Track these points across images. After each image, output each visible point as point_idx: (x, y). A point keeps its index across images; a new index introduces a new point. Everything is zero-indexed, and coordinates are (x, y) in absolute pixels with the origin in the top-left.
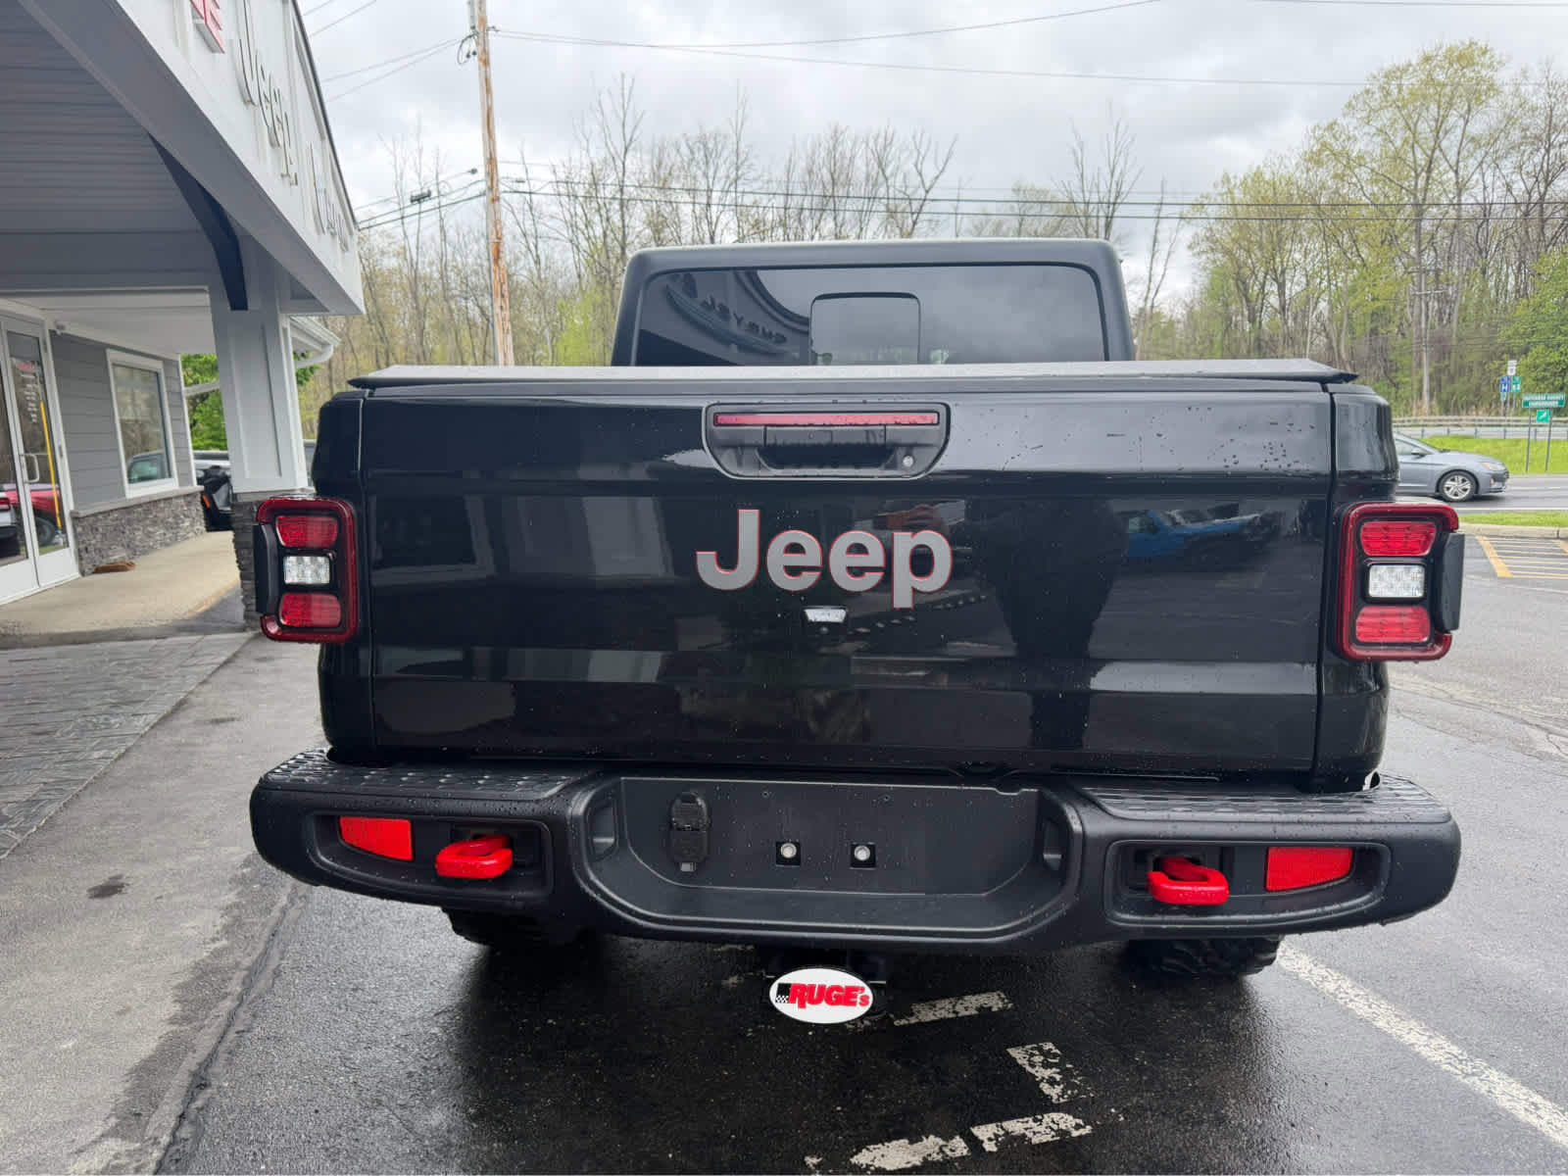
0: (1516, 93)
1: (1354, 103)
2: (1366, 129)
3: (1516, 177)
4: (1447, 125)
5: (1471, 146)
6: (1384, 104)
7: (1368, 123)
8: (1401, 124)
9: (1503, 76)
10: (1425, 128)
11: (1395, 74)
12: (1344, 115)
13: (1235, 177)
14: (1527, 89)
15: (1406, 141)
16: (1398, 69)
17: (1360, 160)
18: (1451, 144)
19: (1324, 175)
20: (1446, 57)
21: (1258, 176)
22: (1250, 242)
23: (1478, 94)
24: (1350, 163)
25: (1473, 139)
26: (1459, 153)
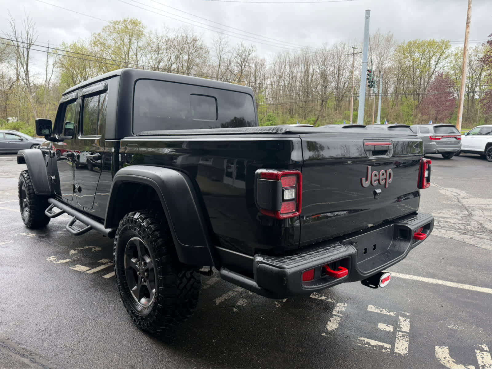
0: (150, 37)
1: (105, 28)
2: (110, 38)
3: (151, 60)
4: (132, 42)
5: (139, 49)
6: (114, 31)
7: (110, 36)
8: (119, 39)
9: (146, 31)
10: (126, 41)
11: (116, 23)
12: (103, 32)
13: (67, 44)
14: (152, 36)
15: (121, 43)
16: (117, 21)
17: (109, 47)
18: (134, 47)
19: (97, 49)
20: (130, 22)
21: (75, 45)
22: (75, 66)
23: (139, 35)
24: (105, 47)
25: (139, 47)
26: (137, 50)
